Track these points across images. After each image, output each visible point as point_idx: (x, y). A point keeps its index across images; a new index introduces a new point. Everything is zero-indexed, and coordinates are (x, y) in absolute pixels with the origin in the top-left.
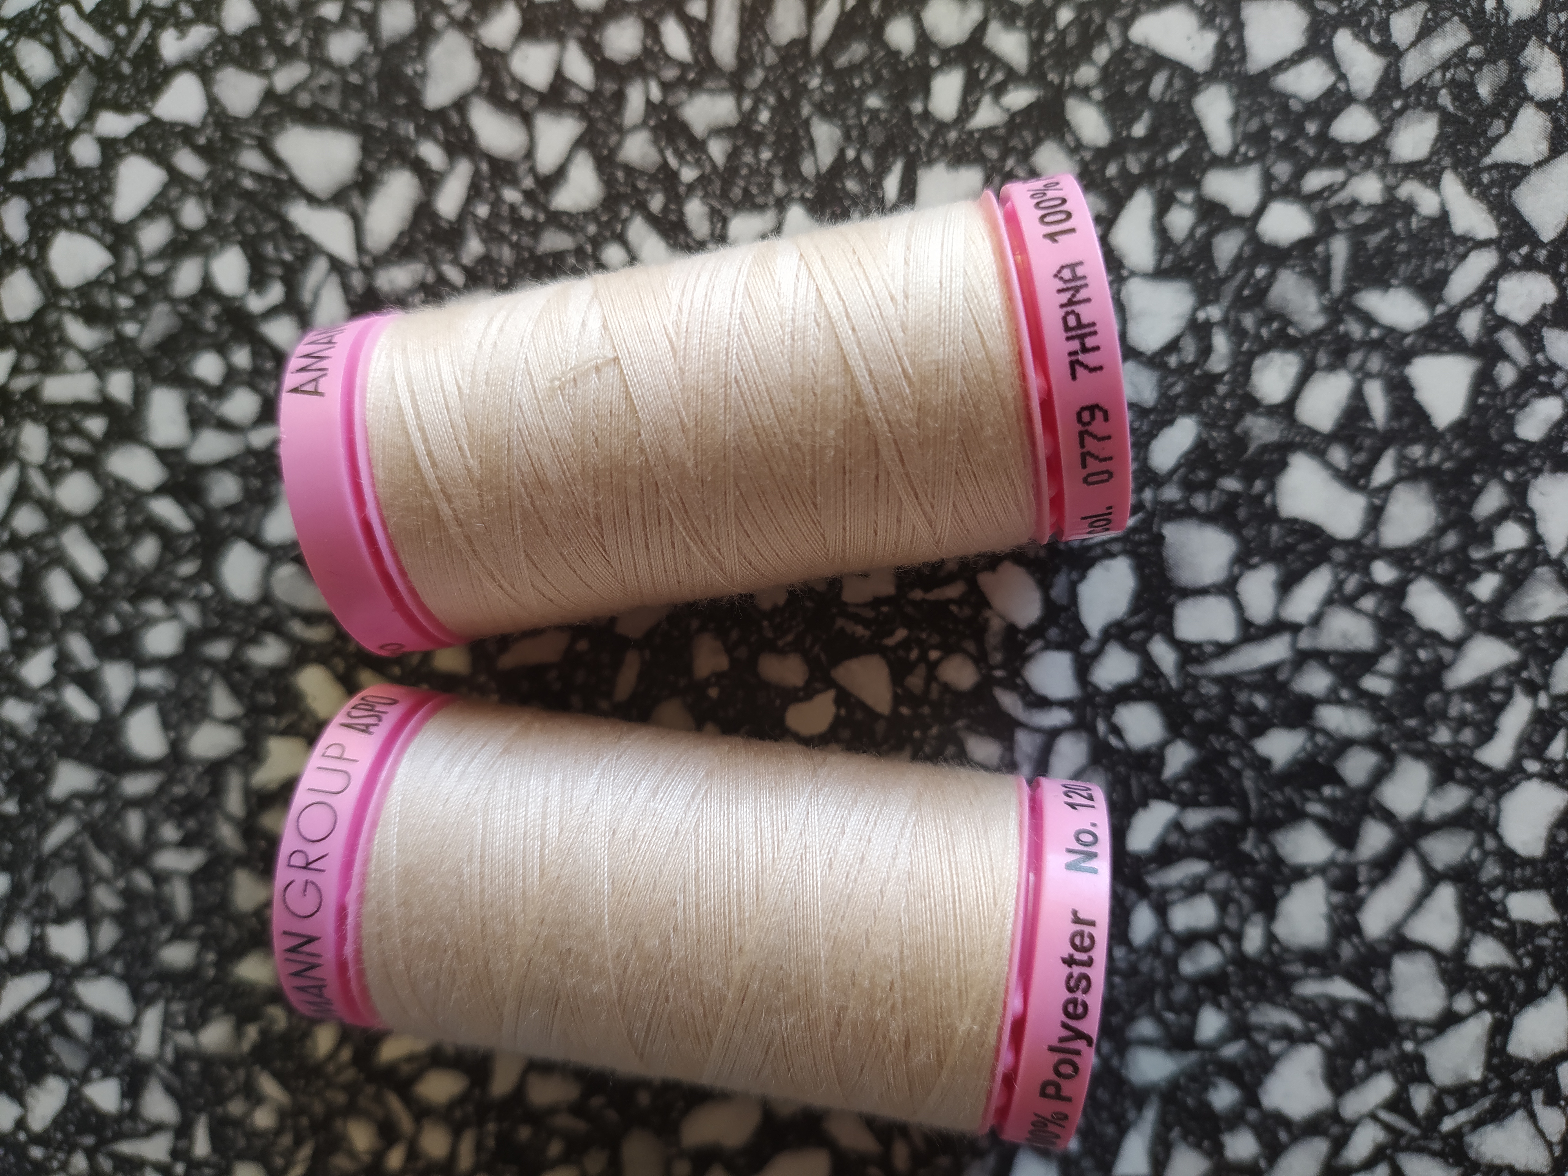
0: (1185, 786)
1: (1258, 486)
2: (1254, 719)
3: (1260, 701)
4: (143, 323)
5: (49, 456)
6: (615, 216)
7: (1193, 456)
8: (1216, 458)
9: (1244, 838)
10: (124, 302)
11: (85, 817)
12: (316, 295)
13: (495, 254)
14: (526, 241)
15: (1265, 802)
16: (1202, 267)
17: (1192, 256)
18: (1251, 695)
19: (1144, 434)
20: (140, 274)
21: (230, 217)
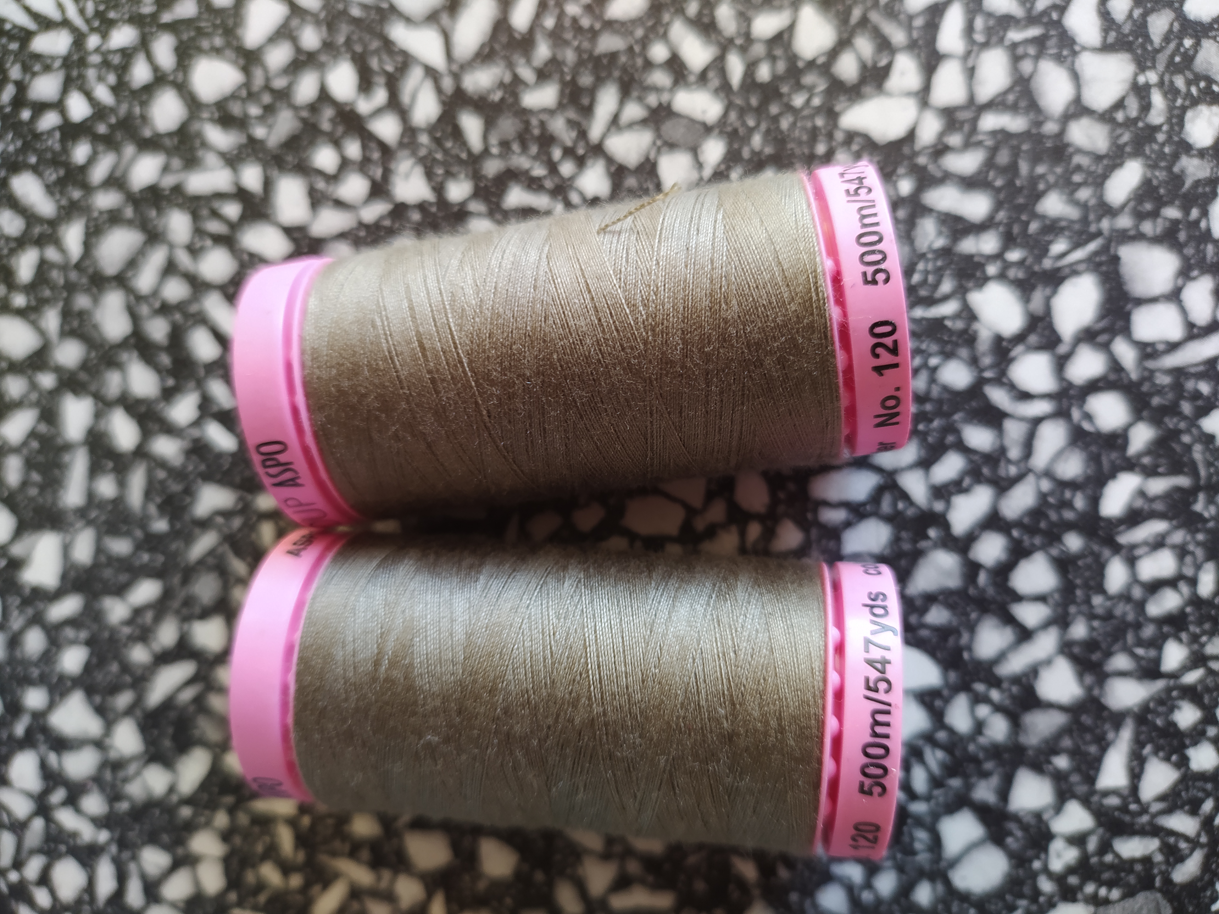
0: (1146, 460)
1: (1195, 213)
2: (1200, 403)
3: (1205, 388)
4: (270, 127)
5: (193, 237)
6: (658, 22)
7: (1140, 192)
8: (1159, 193)
9: (1195, 501)
10: (254, 111)
11: (226, 530)
12: (414, 97)
13: (559, 57)
14: (586, 45)
15: (1212, 470)
16: (1140, 40)
17: (1132, 32)
18: (1196, 384)
19: (1098, 176)
20: (267, 88)
21: (341, 39)
